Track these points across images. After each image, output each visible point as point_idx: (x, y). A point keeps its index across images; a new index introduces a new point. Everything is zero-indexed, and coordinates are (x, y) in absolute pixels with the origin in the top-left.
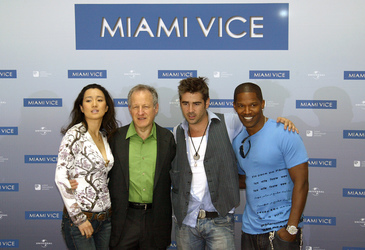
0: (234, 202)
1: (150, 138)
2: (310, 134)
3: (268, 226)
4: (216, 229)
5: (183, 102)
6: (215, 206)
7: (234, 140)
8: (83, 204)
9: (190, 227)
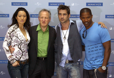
0: (80, 56)
1: (46, 31)
2: (111, 29)
3: (94, 67)
4: (73, 68)
5: (59, 14)
6: (72, 58)
7: (80, 31)
8: (16, 57)
9: (62, 67)
